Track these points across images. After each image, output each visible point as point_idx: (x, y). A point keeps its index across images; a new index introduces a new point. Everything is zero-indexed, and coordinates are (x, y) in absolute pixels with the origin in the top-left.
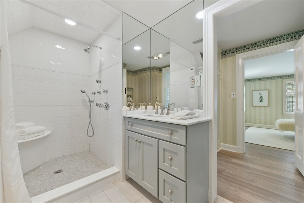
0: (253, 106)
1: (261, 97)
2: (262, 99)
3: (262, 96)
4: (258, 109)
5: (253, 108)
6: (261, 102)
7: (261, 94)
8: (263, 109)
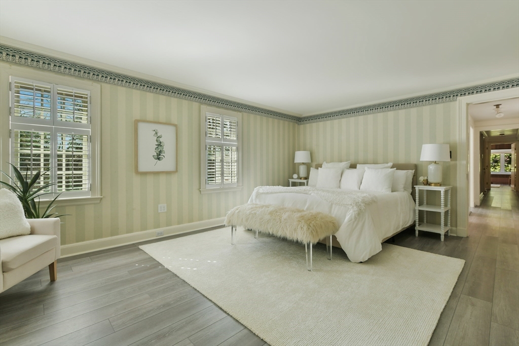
0: (137, 172)
1: (160, 145)
2: (160, 152)
3: (161, 140)
4: (150, 179)
5: (137, 180)
6: (159, 159)
7: (159, 135)
8: (163, 178)
